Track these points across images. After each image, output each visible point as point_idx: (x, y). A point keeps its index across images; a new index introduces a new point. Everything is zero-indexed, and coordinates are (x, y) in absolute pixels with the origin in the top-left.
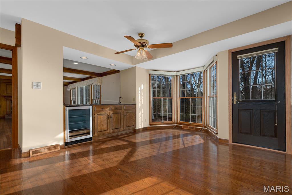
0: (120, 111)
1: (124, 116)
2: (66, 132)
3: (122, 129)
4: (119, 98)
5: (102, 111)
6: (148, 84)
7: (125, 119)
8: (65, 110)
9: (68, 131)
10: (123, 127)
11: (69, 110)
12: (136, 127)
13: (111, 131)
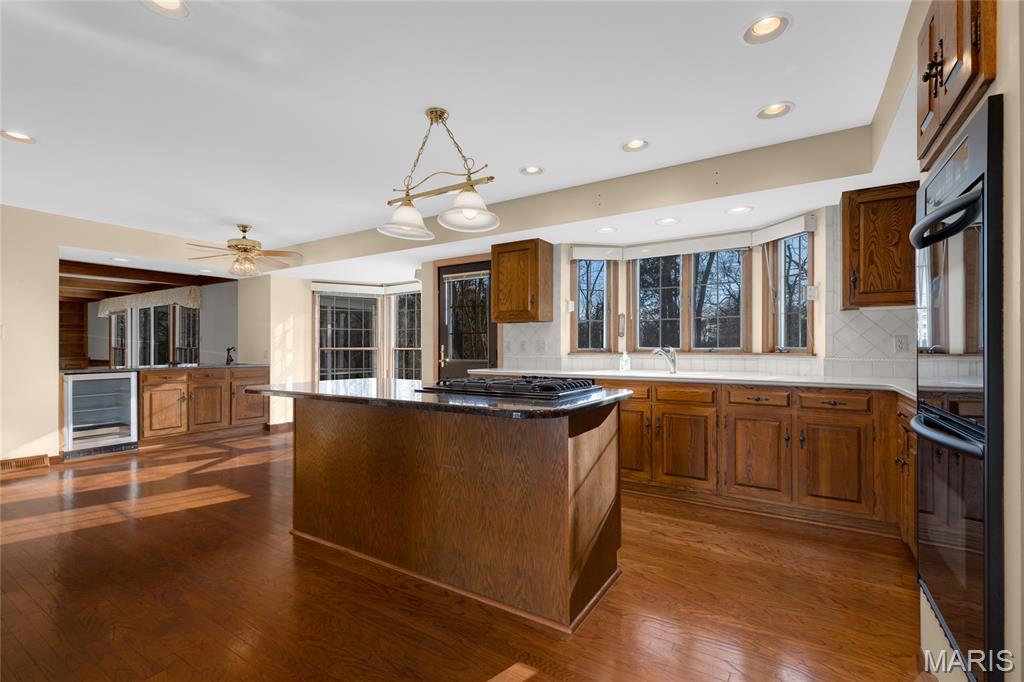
0: (220, 383)
1: (232, 394)
2: (65, 430)
3: (225, 423)
4: (229, 350)
5: (166, 383)
6: (310, 315)
7: (234, 401)
8: (62, 382)
9: (71, 427)
10: (228, 419)
11: (74, 382)
12: (269, 420)
13: (191, 429)
